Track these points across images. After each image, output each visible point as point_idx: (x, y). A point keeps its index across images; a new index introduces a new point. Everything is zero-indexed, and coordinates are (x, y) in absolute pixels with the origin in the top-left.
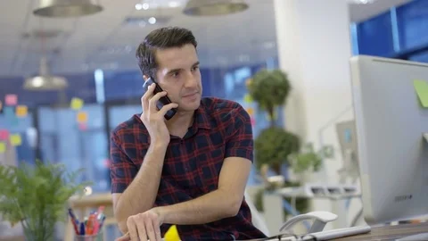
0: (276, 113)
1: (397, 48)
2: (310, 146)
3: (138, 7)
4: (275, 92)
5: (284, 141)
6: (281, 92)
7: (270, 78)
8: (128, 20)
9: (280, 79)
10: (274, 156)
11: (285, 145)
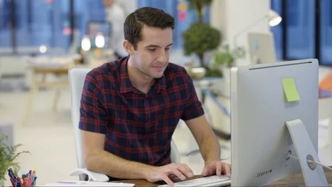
0: (204, 11)
2: (227, 47)
11: (209, 39)
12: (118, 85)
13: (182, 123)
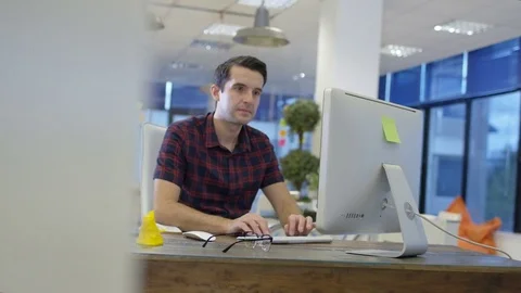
1: (422, 98)
3: (206, 32)
4: (307, 120)
5: (308, 162)
6: (312, 121)
7: (304, 107)
8: (196, 42)
9: (312, 109)
10: (298, 174)
11: (308, 166)
12: (203, 141)
13: (260, 191)
